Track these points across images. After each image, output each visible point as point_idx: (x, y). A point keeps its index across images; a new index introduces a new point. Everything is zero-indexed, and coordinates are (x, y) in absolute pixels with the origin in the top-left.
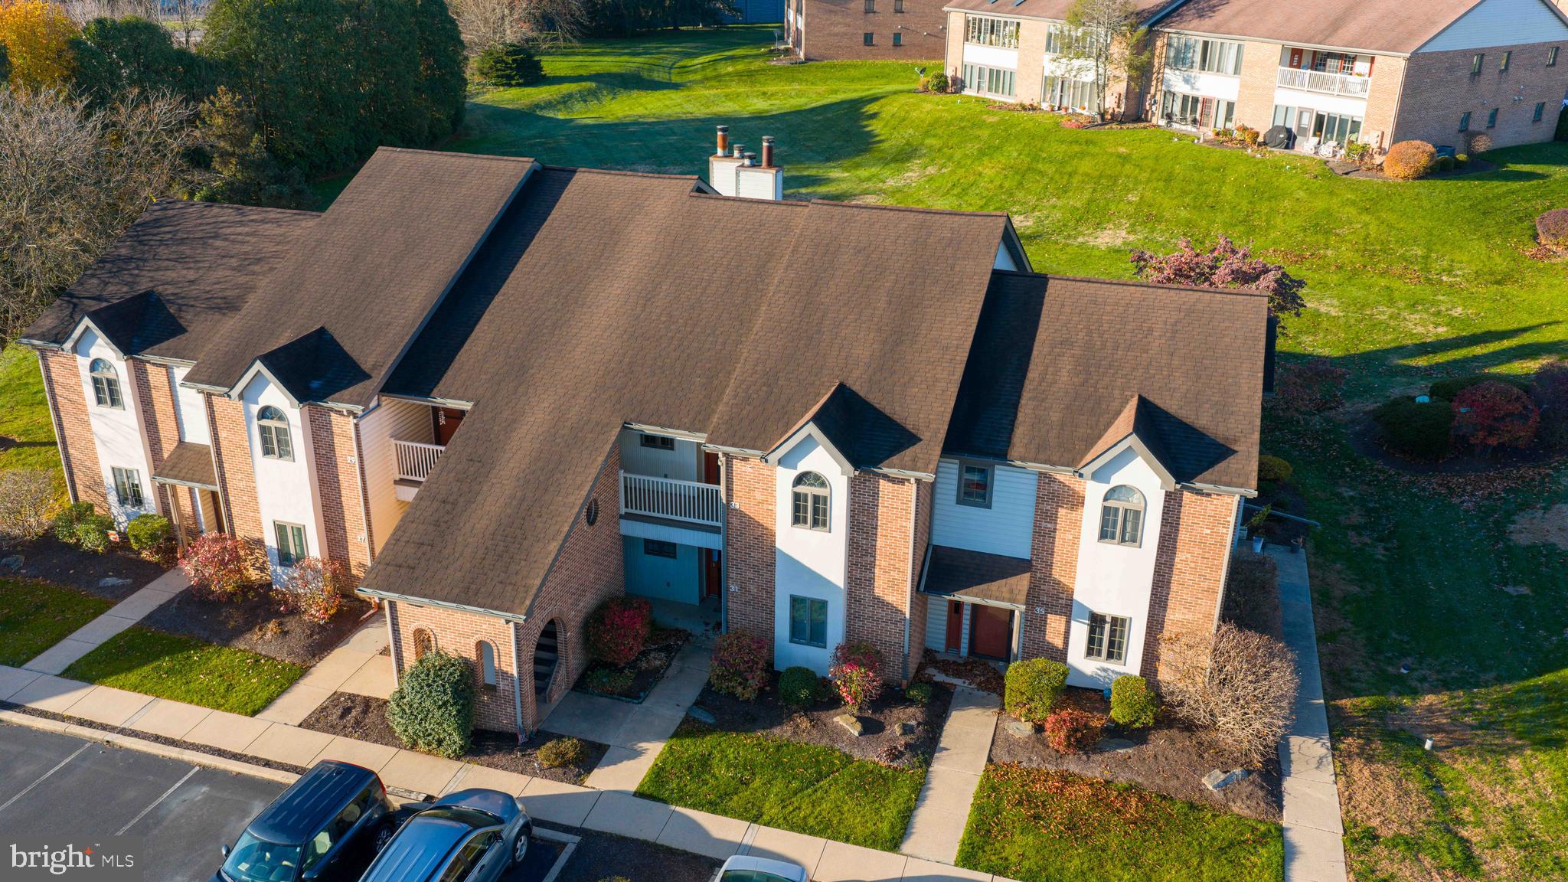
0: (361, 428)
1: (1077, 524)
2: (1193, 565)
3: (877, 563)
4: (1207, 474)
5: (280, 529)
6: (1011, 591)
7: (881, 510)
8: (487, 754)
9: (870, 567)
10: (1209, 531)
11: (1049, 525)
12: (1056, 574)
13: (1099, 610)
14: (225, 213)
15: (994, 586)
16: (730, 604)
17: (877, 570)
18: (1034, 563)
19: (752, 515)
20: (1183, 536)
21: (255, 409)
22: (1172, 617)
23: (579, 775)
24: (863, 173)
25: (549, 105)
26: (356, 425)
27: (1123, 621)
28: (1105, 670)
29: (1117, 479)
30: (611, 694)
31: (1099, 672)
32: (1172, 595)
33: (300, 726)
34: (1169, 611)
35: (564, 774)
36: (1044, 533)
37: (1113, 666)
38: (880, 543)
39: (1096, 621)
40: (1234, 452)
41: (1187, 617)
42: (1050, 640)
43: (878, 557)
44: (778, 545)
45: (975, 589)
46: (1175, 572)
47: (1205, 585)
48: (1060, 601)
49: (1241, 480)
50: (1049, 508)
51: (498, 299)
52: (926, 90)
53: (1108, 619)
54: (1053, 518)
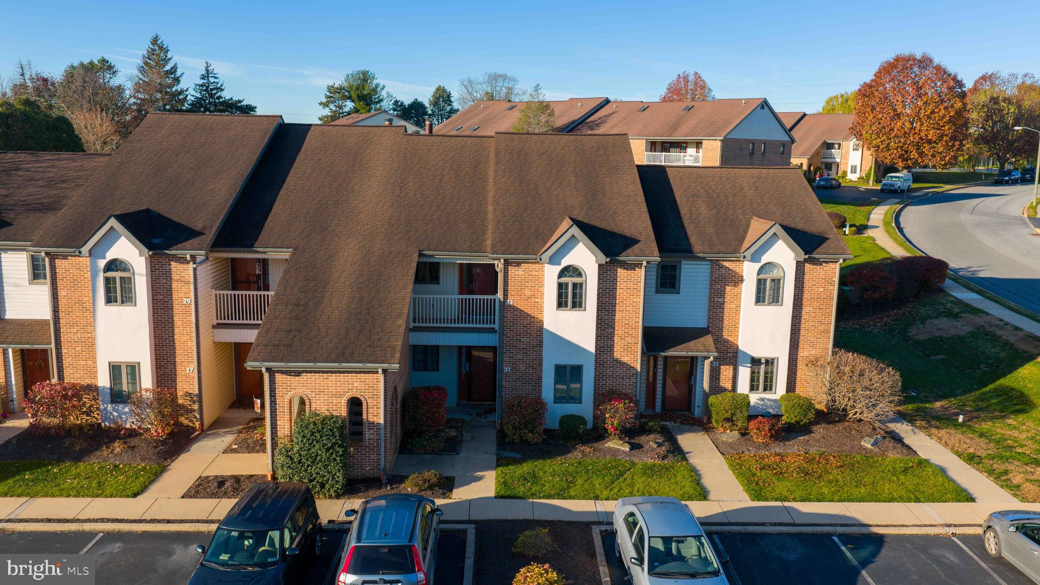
0: (198, 272)
1: (738, 297)
2: (813, 315)
3: (616, 332)
4: (819, 249)
5: (115, 369)
6: (704, 346)
8: (362, 492)
9: (611, 337)
10: (822, 290)
11: (720, 300)
12: (726, 335)
13: (756, 355)
15: (692, 344)
16: (504, 383)
17: (616, 339)
18: (711, 329)
19: (522, 308)
20: (806, 295)
21: (102, 263)
22: (802, 355)
23: (445, 494)
26: (195, 269)
27: (773, 360)
28: (762, 399)
29: (765, 259)
31: (759, 402)
32: (802, 338)
33: (183, 497)
34: (800, 350)
35: (433, 494)
36: (716, 307)
37: (768, 396)
38: (618, 316)
39: (755, 362)
40: (828, 238)
41: (811, 353)
42: (723, 385)
43: (616, 328)
44: (545, 326)
45: (680, 347)
46: (803, 321)
47: (821, 328)
48: (729, 355)
49: (841, 251)
50: (719, 287)
51: (283, 192)
53: (763, 361)
54: (722, 294)
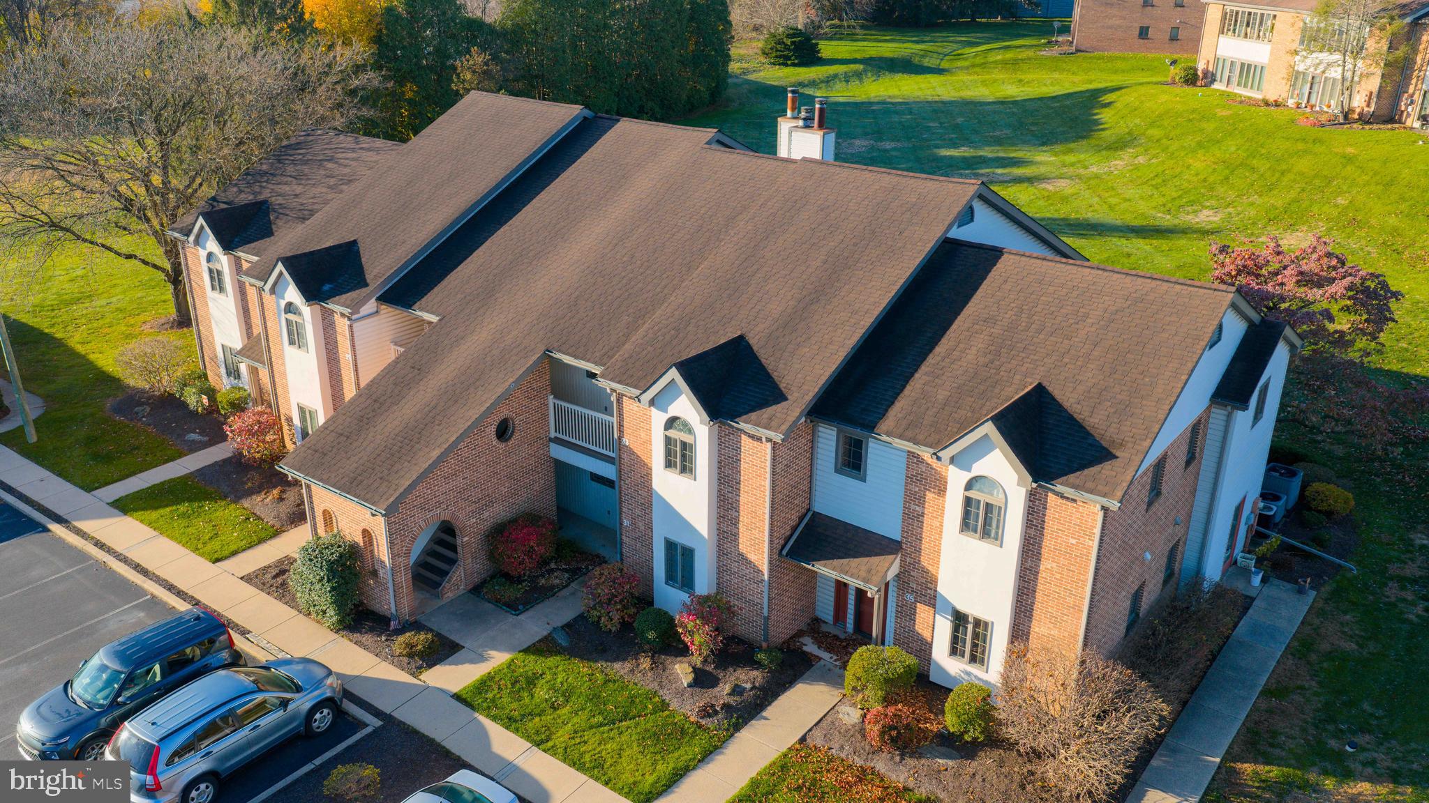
0: (355, 329)
1: (941, 511)
2: (1058, 576)
3: (741, 519)
4: (1071, 478)
5: (302, 410)
6: (869, 571)
7: (743, 465)
8: (361, 633)
9: (735, 522)
10: (1074, 541)
11: (918, 508)
12: (925, 562)
13: (962, 608)
14: (347, 140)
15: (854, 562)
16: (624, 537)
17: (741, 526)
18: (904, 546)
19: (639, 453)
20: (1048, 543)
21: (283, 303)
22: (1037, 630)
23: (420, 667)
24: (1070, 158)
25: (813, 84)
26: (351, 326)
27: (986, 624)
28: (968, 674)
29: (979, 468)
30: (497, 602)
31: (962, 674)
32: (1037, 606)
33: (242, 578)
34: (1034, 623)
35: (409, 664)
36: (913, 517)
37: (975, 670)
38: (743, 498)
39: (959, 619)
40: (1115, 457)
41: (1052, 633)
42: (920, 631)
43: (741, 513)
44: (654, 486)
45: (836, 562)
46: (1040, 580)
47: (1071, 601)
48: (929, 591)
49: (1106, 489)
50: (917, 489)
52: (1173, 83)
53: (971, 620)
54: (921, 501)
